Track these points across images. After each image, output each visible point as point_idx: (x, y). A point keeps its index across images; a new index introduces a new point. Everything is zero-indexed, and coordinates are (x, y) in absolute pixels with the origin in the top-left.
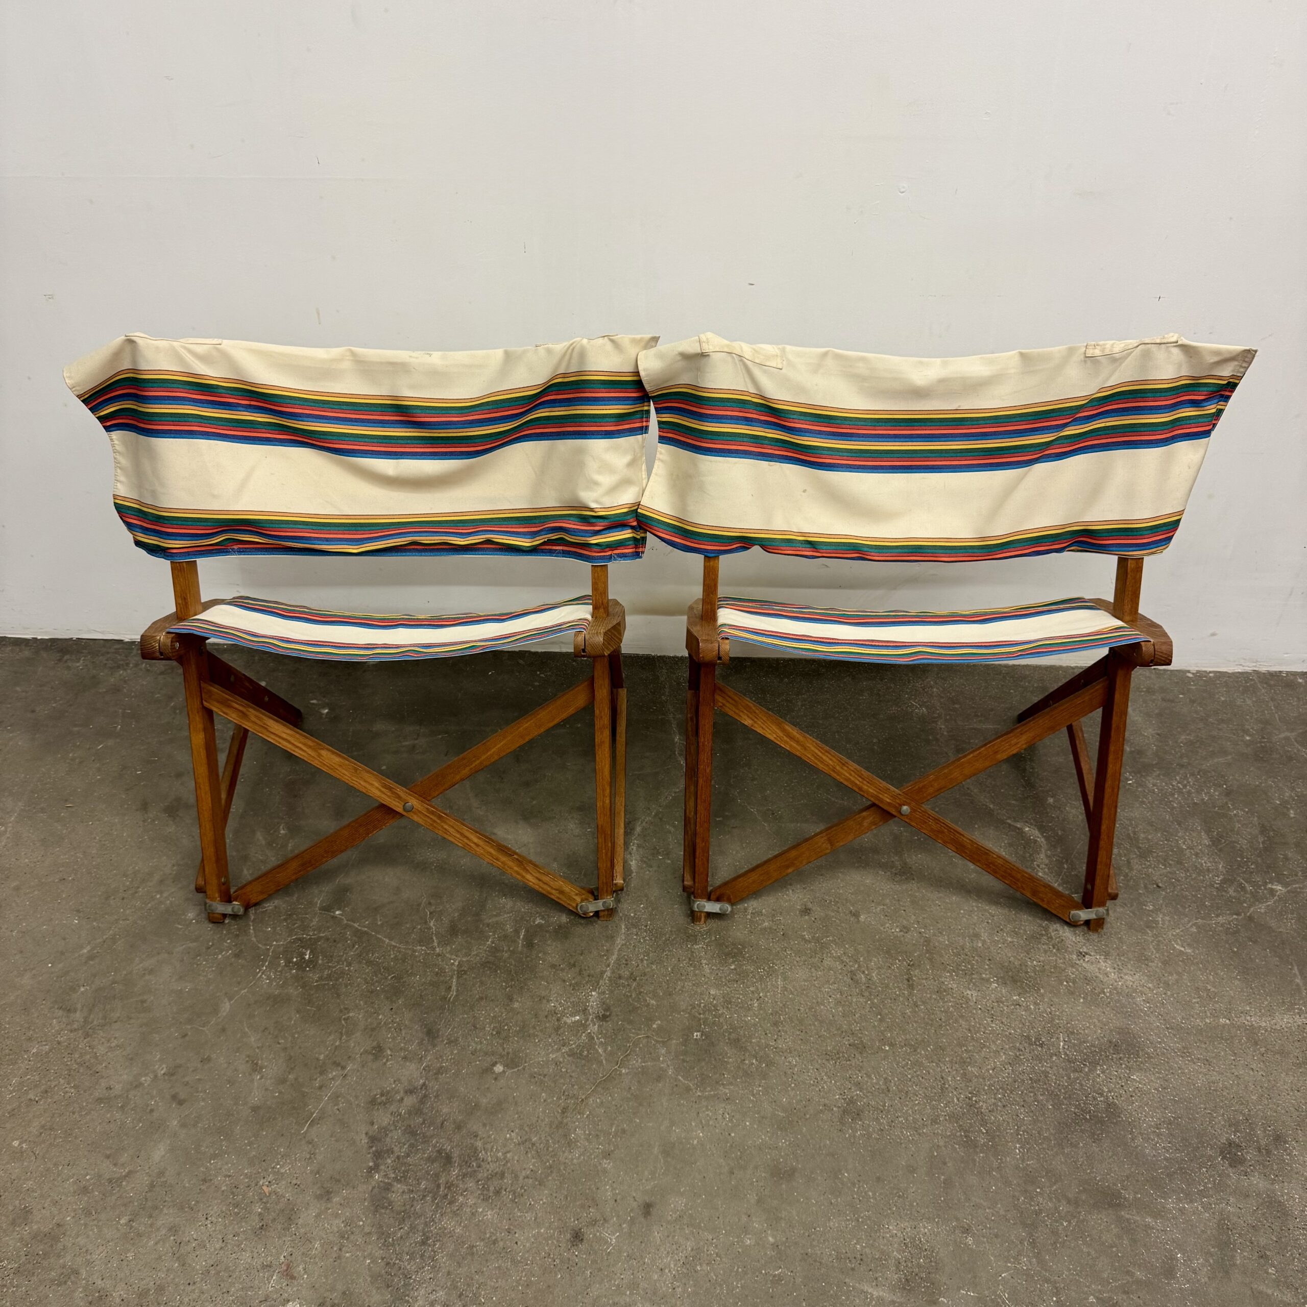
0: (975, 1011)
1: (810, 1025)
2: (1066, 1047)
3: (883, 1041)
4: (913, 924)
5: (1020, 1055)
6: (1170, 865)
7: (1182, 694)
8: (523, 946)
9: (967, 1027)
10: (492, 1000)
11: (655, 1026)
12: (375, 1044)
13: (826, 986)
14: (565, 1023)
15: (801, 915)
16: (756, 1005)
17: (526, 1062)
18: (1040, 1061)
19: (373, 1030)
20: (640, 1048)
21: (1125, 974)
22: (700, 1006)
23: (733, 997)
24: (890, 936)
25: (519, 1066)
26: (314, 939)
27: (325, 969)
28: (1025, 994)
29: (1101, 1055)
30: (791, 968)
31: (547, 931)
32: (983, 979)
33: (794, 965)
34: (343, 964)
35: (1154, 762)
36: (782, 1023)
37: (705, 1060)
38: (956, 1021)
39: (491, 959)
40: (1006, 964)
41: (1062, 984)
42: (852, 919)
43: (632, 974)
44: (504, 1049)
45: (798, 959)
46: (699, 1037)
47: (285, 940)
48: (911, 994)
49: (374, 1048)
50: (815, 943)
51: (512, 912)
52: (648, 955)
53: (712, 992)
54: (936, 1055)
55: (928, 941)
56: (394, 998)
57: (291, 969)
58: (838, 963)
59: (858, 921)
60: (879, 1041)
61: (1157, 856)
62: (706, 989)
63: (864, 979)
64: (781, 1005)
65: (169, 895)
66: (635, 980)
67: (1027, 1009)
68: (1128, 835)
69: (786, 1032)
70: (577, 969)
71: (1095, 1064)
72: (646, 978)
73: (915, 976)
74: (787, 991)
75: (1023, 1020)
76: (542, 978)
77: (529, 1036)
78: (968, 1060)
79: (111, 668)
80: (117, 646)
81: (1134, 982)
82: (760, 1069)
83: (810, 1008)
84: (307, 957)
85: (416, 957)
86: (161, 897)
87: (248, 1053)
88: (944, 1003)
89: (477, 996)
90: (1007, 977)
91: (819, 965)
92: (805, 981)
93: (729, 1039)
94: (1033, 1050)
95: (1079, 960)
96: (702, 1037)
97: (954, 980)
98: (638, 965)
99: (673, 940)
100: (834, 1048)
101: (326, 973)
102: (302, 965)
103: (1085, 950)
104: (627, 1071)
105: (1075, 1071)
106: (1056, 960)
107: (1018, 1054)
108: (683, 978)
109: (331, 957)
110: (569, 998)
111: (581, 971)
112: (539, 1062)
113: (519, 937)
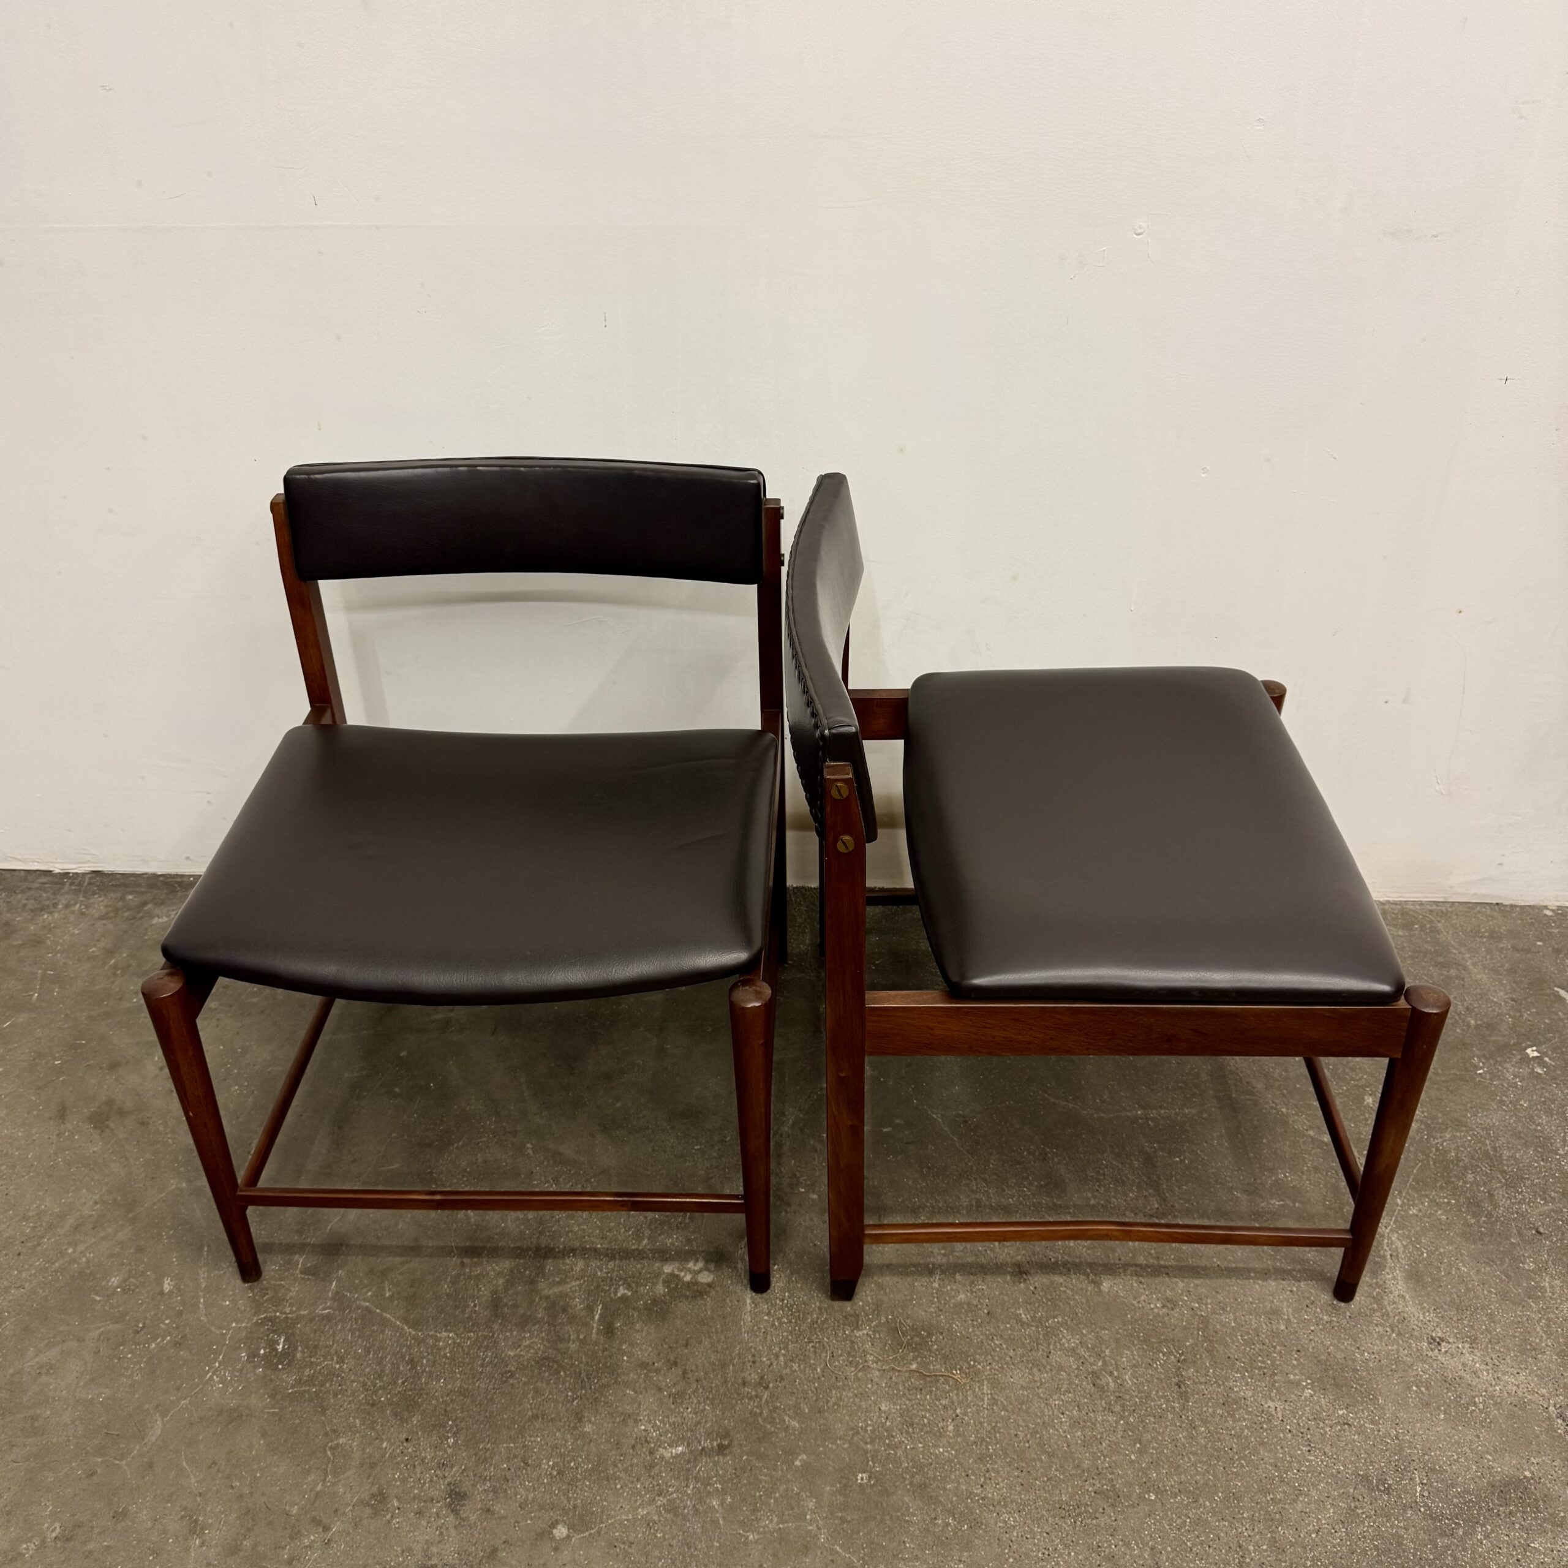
0: (1282, 1435)
1: (1034, 1460)
2: (1426, 1494)
3: (1147, 1485)
4: (1182, 1294)
5: (1356, 1507)
6: (1553, 1198)
7: (1540, 940)
8: (598, 1329)
9: (1272, 1461)
10: (552, 1420)
11: (798, 1463)
12: (375, 1489)
13: (1055, 1397)
14: (662, 1458)
15: (1014, 1282)
16: (951, 1428)
17: (602, 1522)
18: (1388, 1517)
19: (372, 1466)
20: (776, 1500)
21: (1504, 1374)
22: (866, 1431)
23: (917, 1416)
24: (1148, 1314)
25: (592, 1529)
26: (292, 1319)
27: (306, 1366)
28: (1354, 1406)
29: (1481, 1508)
30: (1002, 1367)
31: (634, 1309)
32: (1290, 1382)
33: (1007, 1363)
34: (332, 1359)
35: (1512, 1042)
36: (991, 1458)
37: (875, 1518)
38: (1255, 1452)
39: (551, 1352)
40: (1323, 1357)
41: (1409, 1388)
42: (1089, 1288)
43: (762, 1378)
44: (569, 1502)
45: (1012, 1353)
46: (865, 1481)
47: (250, 1320)
48: (1184, 1408)
49: (373, 1496)
50: (1037, 1327)
51: (583, 1277)
52: (786, 1348)
53: (883, 1408)
54: (1228, 1508)
55: (1205, 1321)
56: (406, 1415)
57: (256, 1367)
58: (1071, 1359)
59: (1100, 1291)
60: (1140, 1485)
61: (1533, 1185)
62: (875, 1402)
63: (1112, 1385)
64: (989, 1429)
65: (87, 1248)
66: (767, 1388)
67: (1361, 1431)
68: (1486, 1154)
69: (998, 1472)
70: (680, 1371)
71: (1473, 1523)
72: (783, 1384)
73: (1189, 1379)
74: (997, 1404)
75: (1356, 1450)
76: (627, 1384)
77: (608, 1479)
78: (1278, 1516)
79: (32, 911)
80: (43, 880)
81: (1518, 1386)
82: (960, 1534)
83: (1034, 1433)
84: (280, 1348)
85: (439, 1349)
86: (74, 1251)
87: (184, 1503)
88: (1234, 1421)
89: (530, 1413)
90: (1325, 1380)
91: (1044, 1361)
92: (1023, 1388)
93: (911, 1484)
94: (1376, 1499)
95: (1432, 1350)
96: (869, 1481)
97: (1247, 1384)
98: (771, 1364)
99: (823, 1322)
100: (1071, 1498)
101: (306, 1373)
102: (273, 1360)
103: (1439, 1335)
104: (756, 1537)
105: (1443, 1534)
106: (1398, 1351)
107: (1353, 1505)
108: (840, 1384)
109: (315, 1347)
110: (668, 1417)
111: (685, 1372)
112: (621, 1523)
113: (593, 1318)
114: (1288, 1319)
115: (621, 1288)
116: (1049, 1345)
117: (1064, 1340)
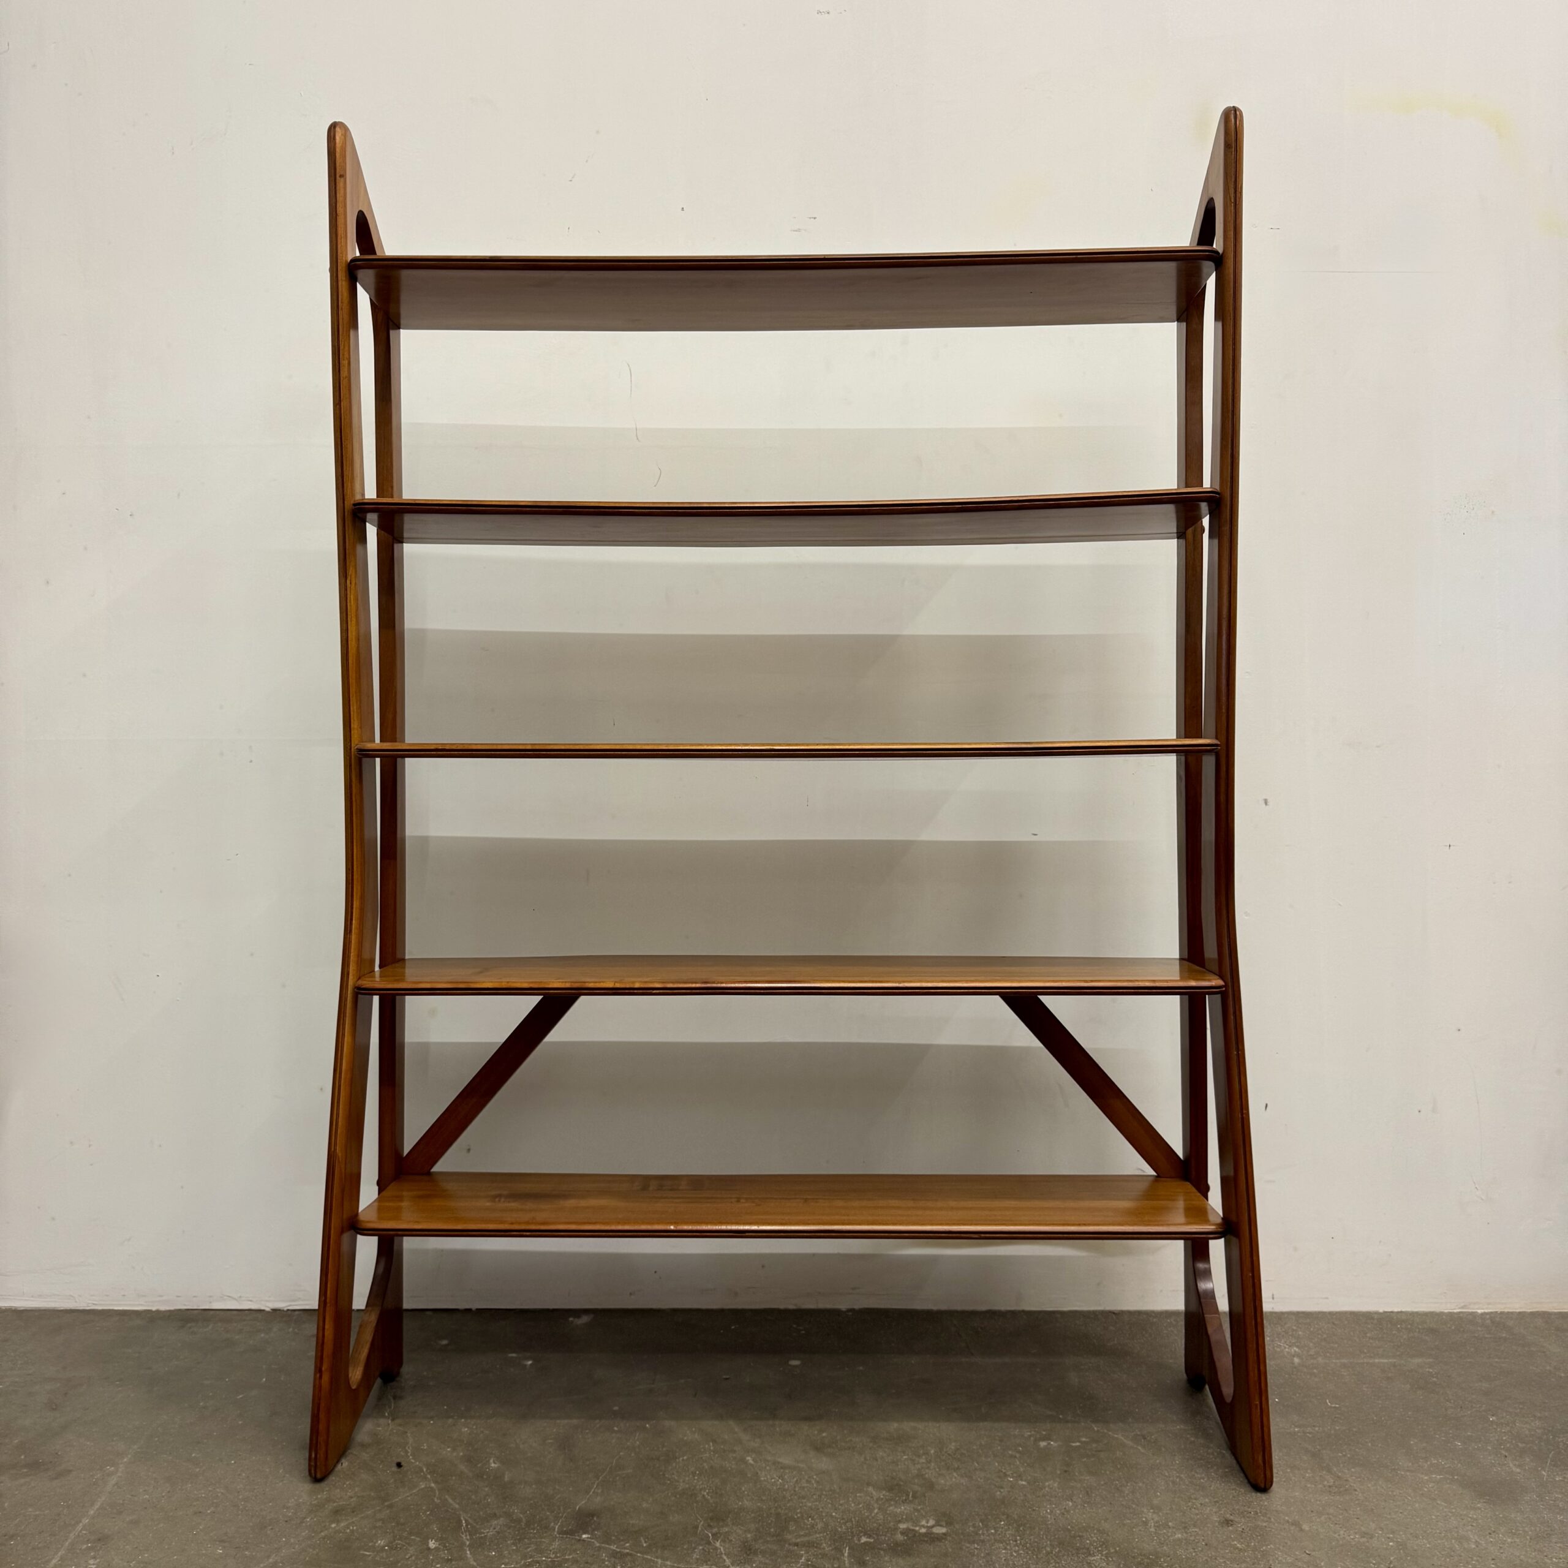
114: (1477, 1541)
115: (863, 1537)
116: (1269, 1561)
117: (1280, 1558)
